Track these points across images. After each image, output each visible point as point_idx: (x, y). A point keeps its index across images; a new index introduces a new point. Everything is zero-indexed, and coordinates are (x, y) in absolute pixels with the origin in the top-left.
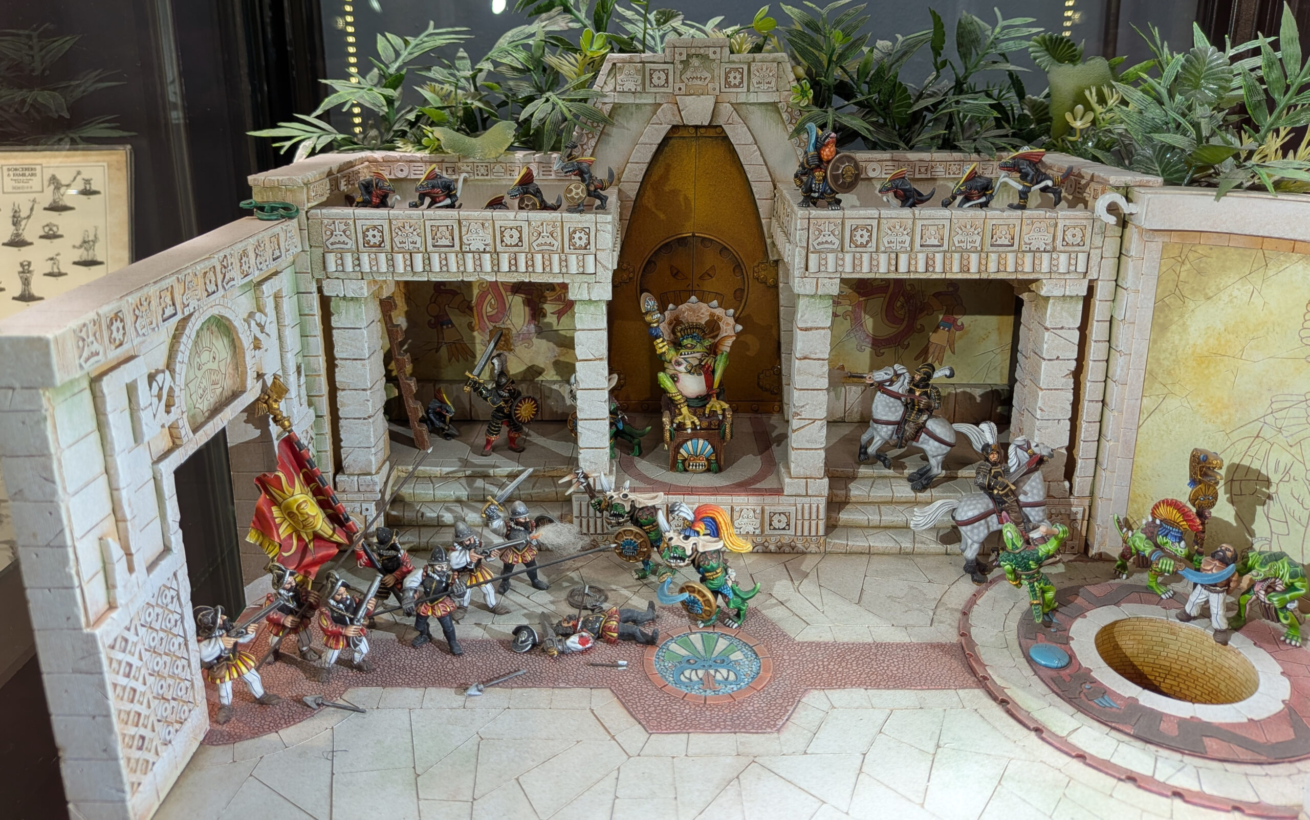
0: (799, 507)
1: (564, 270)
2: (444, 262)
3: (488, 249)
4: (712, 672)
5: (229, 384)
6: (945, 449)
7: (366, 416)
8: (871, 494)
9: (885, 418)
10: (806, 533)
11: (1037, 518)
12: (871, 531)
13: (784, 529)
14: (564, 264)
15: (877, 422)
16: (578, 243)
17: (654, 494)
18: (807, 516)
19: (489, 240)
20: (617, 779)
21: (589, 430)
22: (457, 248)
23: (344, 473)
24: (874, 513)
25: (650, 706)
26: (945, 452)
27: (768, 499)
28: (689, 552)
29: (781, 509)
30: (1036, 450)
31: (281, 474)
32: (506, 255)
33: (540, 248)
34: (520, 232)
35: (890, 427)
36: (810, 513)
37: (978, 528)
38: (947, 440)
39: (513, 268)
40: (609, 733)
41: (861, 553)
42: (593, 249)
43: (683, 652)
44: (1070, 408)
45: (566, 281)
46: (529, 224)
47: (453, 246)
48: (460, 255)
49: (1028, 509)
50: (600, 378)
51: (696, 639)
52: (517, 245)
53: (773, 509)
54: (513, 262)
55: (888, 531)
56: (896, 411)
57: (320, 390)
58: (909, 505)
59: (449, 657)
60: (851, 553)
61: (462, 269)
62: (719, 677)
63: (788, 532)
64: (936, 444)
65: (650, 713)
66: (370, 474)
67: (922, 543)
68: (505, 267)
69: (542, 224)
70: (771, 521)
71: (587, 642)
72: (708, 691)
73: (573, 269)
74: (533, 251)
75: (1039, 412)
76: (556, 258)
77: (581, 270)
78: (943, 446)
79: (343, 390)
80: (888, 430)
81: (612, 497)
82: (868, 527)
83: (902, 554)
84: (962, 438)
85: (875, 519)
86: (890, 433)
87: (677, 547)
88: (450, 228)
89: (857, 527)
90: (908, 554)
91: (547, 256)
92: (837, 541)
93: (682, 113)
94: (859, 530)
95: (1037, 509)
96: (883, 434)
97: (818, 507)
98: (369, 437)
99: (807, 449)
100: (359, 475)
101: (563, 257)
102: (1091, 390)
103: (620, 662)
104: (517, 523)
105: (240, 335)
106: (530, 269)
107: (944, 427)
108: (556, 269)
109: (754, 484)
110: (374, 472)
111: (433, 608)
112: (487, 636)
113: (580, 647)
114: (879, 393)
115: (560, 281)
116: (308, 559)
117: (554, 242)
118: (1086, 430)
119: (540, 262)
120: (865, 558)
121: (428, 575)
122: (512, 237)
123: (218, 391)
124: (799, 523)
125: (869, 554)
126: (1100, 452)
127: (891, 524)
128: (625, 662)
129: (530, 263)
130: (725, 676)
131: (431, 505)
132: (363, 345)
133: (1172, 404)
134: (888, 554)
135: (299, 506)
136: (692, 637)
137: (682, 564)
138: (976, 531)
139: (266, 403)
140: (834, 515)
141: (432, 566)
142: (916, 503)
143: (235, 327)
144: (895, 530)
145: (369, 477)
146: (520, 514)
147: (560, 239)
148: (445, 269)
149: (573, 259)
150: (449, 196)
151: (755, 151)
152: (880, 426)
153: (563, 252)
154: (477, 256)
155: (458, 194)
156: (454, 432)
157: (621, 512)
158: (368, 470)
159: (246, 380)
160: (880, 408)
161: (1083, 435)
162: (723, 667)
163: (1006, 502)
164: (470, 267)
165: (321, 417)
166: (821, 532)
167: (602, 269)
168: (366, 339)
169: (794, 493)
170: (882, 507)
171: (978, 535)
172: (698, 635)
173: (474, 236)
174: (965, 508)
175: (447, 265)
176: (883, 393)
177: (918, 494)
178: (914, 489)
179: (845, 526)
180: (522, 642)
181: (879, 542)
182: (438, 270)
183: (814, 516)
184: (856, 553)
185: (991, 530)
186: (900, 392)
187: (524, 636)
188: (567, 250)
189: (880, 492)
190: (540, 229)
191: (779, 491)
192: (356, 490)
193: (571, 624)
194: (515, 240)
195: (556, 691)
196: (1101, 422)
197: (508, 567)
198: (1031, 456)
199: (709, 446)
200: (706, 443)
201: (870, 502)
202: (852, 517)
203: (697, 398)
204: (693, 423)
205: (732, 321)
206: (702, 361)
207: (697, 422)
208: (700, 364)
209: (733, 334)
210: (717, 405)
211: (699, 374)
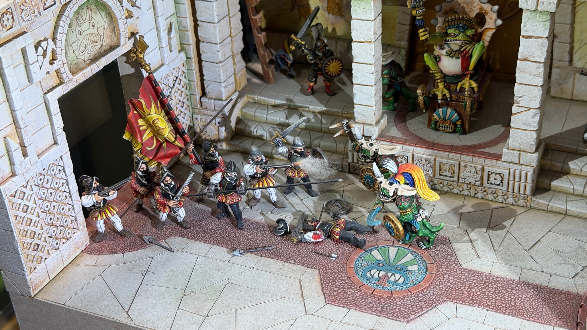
0: (512, 171)
4: (390, 274)
5: (107, 42)
7: (218, 62)
8: (584, 170)
10: (516, 191)
12: (573, 198)
13: (499, 185)
17: (395, 146)
18: (517, 179)
20: (292, 325)
21: (361, 92)
23: (206, 97)
24: (580, 185)
25: (336, 287)
27: (488, 162)
29: (498, 170)
31: (142, 100)
36: (520, 177)
40: (303, 297)
41: (558, 213)
43: (379, 258)
50: (368, 56)
51: (393, 251)
53: (491, 169)
57: (189, 41)
59: (235, 229)
60: (550, 212)
62: (392, 279)
63: (501, 188)
65: (334, 291)
66: (221, 100)
70: (489, 177)
71: (319, 238)
72: (379, 286)
79: (203, 42)
81: (362, 144)
82: (571, 194)
85: (579, 189)
87: (385, 189)
92: (540, 201)
94: (564, 196)
97: (527, 174)
98: (220, 75)
99: (522, 129)
100: (215, 99)
103: (333, 255)
104: (296, 152)
105: (113, 10)
109: (484, 147)
110: (224, 99)
111: (226, 198)
112: (263, 221)
113: (313, 240)
116: (161, 153)
121: (224, 177)
123: (98, 47)
124: (511, 182)
128: (336, 256)
130: (397, 279)
131: (264, 125)
132: (213, 13)
135: (154, 121)
136: (391, 249)
137: (387, 201)
139: (135, 53)
140: (546, 181)
143: (109, 6)
145: (220, 102)
156: (293, 73)
157: (368, 155)
158: (221, 97)
159: (120, 39)
162: (398, 273)
165: (190, 58)
166: (528, 192)
168: (215, 9)
169: (509, 161)
179: (554, 191)
180: (279, 229)
183: (523, 180)
184: (554, 212)
187: (281, 226)
191: (498, 157)
192: (213, 109)
193: (313, 224)
195: (286, 264)
197: (290, 180)
199: (456, 115)
200: (453, 112)
201: (582, 176)
202: (560, 185)
203: (453, 76)
204: (444, 95)
205: (494, 16)
206: (462, 47)
207: (448, 95)
208: (460, 49)
209: (494, 27)
210: (468, 84)
211: (457, 58)
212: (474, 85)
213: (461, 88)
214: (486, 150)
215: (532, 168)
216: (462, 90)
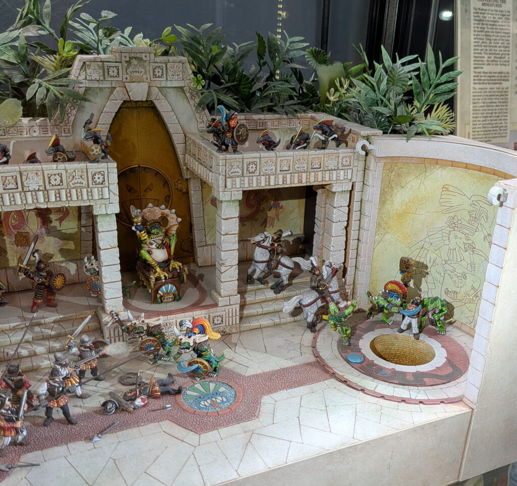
0: (227, 311)
1: (90, 198)
2: (12, 199)
3: (41, 188)
4: (214, 399)
6: (290, 271)
8: (256, 299)
9: (261, 260)
11: (337, 298)
12: (260, 317)
13: (220, 324)
14: (90, 194)
15: (257, 262)
16: (98, 181)
17: (158, 318)
18: (231, 315)
19: (41, 183)
20: (195, 458)
21: (110, 288)
22: (20, 189)
24: (259, 308)
25: (193, 422)
26: (290, 272)
27: (211, 310)
28: (192, 344)
29: (218, 314)
30: (334, 266)
32: (53, 191)
33: (75, 185)
34: (61, 177)
35: (264, 264)
36: (232, 314)
37: (313, 307)
38: (291, 266)
39: (58, 199)
40: (179, 439)
41: (257, 329)
42: (107, 184)
43: (195, 394)
44: (344, 243)
45: (91, 204)
46: (66, 171)
47: (17, 188)
48: (23, 194)
49: (333, 294)
50: (115, 258)
51: (198, 386)
52: (59, 185)
53: (214, 315)
54: (58, 195)
55: (267, 316)
56: (266, 255)
58: (274, 301)
60: (252, 329)
61: (24, 202)
62: (218, 401)
63: (222, 325)
64: (286, 269)
65: (194, 426)
67: (284, 318)
68: (53, 198)
69: (75, 171)
70: (213, 321)
72: (217, 409)
73: (96, 197)
74: (70, 187)
75: (332, 247)
76: (85, 191)
77: (101, 197)
78: (289, 270)
80: (263, 265)
81: (135, 323)
82: (257, 315)
83: (276, 325)
84: (297, 265)
85: (260, 311)
86: (264, 267)
87: (185, 343)
88: (14, 177)
89: (252, 316)
90: (278, 325)
91: (79, 190)
92: (245, 325)
93: (130, 94)
94: (254, 318)
95: (337, 293)
96: (261, 268)
97: (236, 310)
99: (228, 281)
101: (89, 190)
102: (353, 234)
103: (167, 406)
106: (69, 199)
107: (288, 260)
108: (85, 197)
109: (199, 304)
111: (58, 402)
112: (84, 411)
113: (143, 404)
114: (257, 247)
115: (88, 204)
117: (83, 181)
118: (352, 254)
119: (75, 194)
120: (259, 330)
121: (51, 385)
122: (56, 180)
124: (227, 319)
125: (260, 328)
126: (357, 263)
127: (268, 312)
128: (170, 405)
129: (69, 195)
130: (221, 400)
131: (11, 347)
133: (388, 237)
134: (269, 327)
136: (196, 386)
137: (188, 351)
138: (312, 308)
140: (241, 312)
141: (53, 379)
142: (277, 299)
144: (270, 314)
146: (87, 342)
147: (86, 179)
148: (13, 203)
149: (95, 191)
150: (5, 156)
151: (173, 116)
152: (259, 264)
153: (88, 186)
154: (34, 193)
155: (11, 154)
156: (6, 301)
157: (142, 330)
160: (258, 255)
161: (350, 256)
162: (218, 396)
163: (324, 293)
164: (30, 201)
166: (238, 322)
167: (113, 195)
169: (223, 305)
170: (262, 304)
171: (313, 310)
172: (199, 384)
173: (31, 181)
174: (307, 299)
175: (14, 200)
176: (260, 247)
177: (278, 295)
178: (276, 293)
179: (246, 317)
180: (110, 409)
181: (265, 321)
182: (9, 204)
183: (234, 315)
184: (254, 329)
185: (319, 306)
186: (268, 245)
187: (110, 406)
188: (91, 185)
189: (260, 297)
190: (74, 174)
191: (216, 305)
193: (132, 394)
194: (58, 182)
196: (357, 249)
198: (332, 270)
199: (174, 287)
200: (173, 286)
201: (256, 303)
202: (249, 312)
203: (163, 262)
204: (165, 276)
205: (174, 216)
206: (163, 241)
207: (167, 275)
208: (162, 243)
209: (177, 223)
210: (176, 264)
211: (163, 249)
212: (180, 264)
213: (173, 268)
214: (203, 304)
215: (239, 305)
216: (174, 269)
